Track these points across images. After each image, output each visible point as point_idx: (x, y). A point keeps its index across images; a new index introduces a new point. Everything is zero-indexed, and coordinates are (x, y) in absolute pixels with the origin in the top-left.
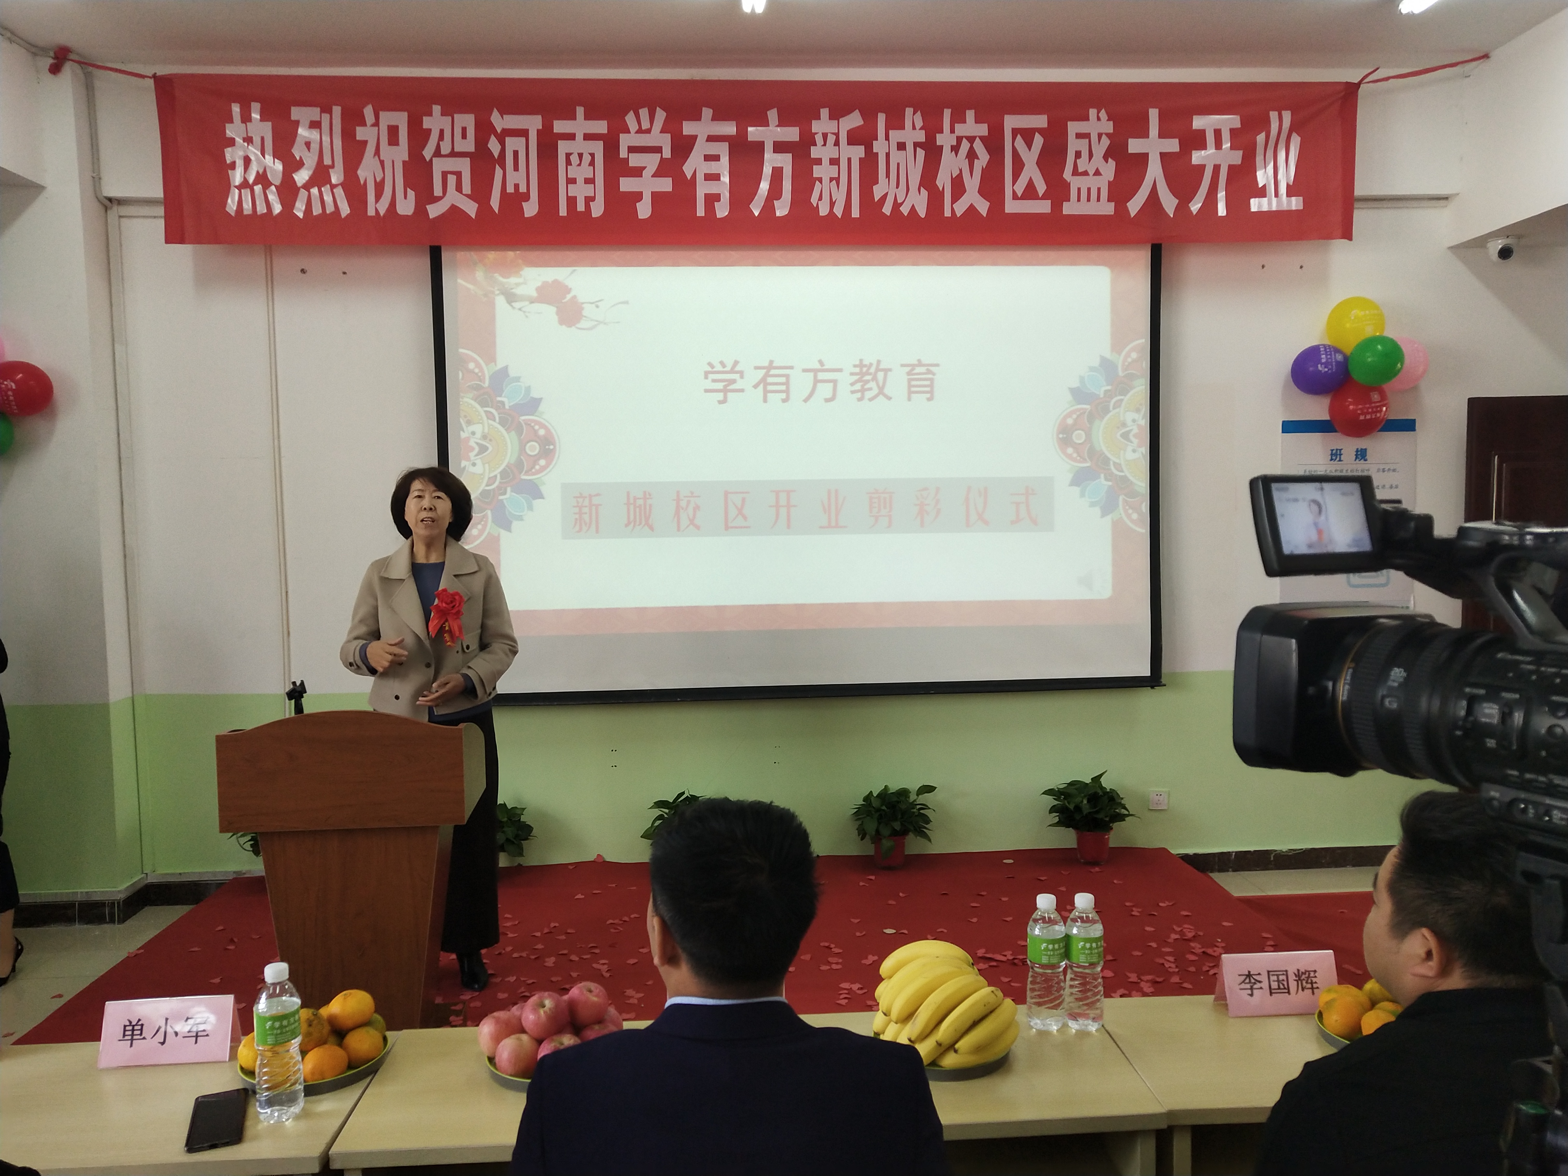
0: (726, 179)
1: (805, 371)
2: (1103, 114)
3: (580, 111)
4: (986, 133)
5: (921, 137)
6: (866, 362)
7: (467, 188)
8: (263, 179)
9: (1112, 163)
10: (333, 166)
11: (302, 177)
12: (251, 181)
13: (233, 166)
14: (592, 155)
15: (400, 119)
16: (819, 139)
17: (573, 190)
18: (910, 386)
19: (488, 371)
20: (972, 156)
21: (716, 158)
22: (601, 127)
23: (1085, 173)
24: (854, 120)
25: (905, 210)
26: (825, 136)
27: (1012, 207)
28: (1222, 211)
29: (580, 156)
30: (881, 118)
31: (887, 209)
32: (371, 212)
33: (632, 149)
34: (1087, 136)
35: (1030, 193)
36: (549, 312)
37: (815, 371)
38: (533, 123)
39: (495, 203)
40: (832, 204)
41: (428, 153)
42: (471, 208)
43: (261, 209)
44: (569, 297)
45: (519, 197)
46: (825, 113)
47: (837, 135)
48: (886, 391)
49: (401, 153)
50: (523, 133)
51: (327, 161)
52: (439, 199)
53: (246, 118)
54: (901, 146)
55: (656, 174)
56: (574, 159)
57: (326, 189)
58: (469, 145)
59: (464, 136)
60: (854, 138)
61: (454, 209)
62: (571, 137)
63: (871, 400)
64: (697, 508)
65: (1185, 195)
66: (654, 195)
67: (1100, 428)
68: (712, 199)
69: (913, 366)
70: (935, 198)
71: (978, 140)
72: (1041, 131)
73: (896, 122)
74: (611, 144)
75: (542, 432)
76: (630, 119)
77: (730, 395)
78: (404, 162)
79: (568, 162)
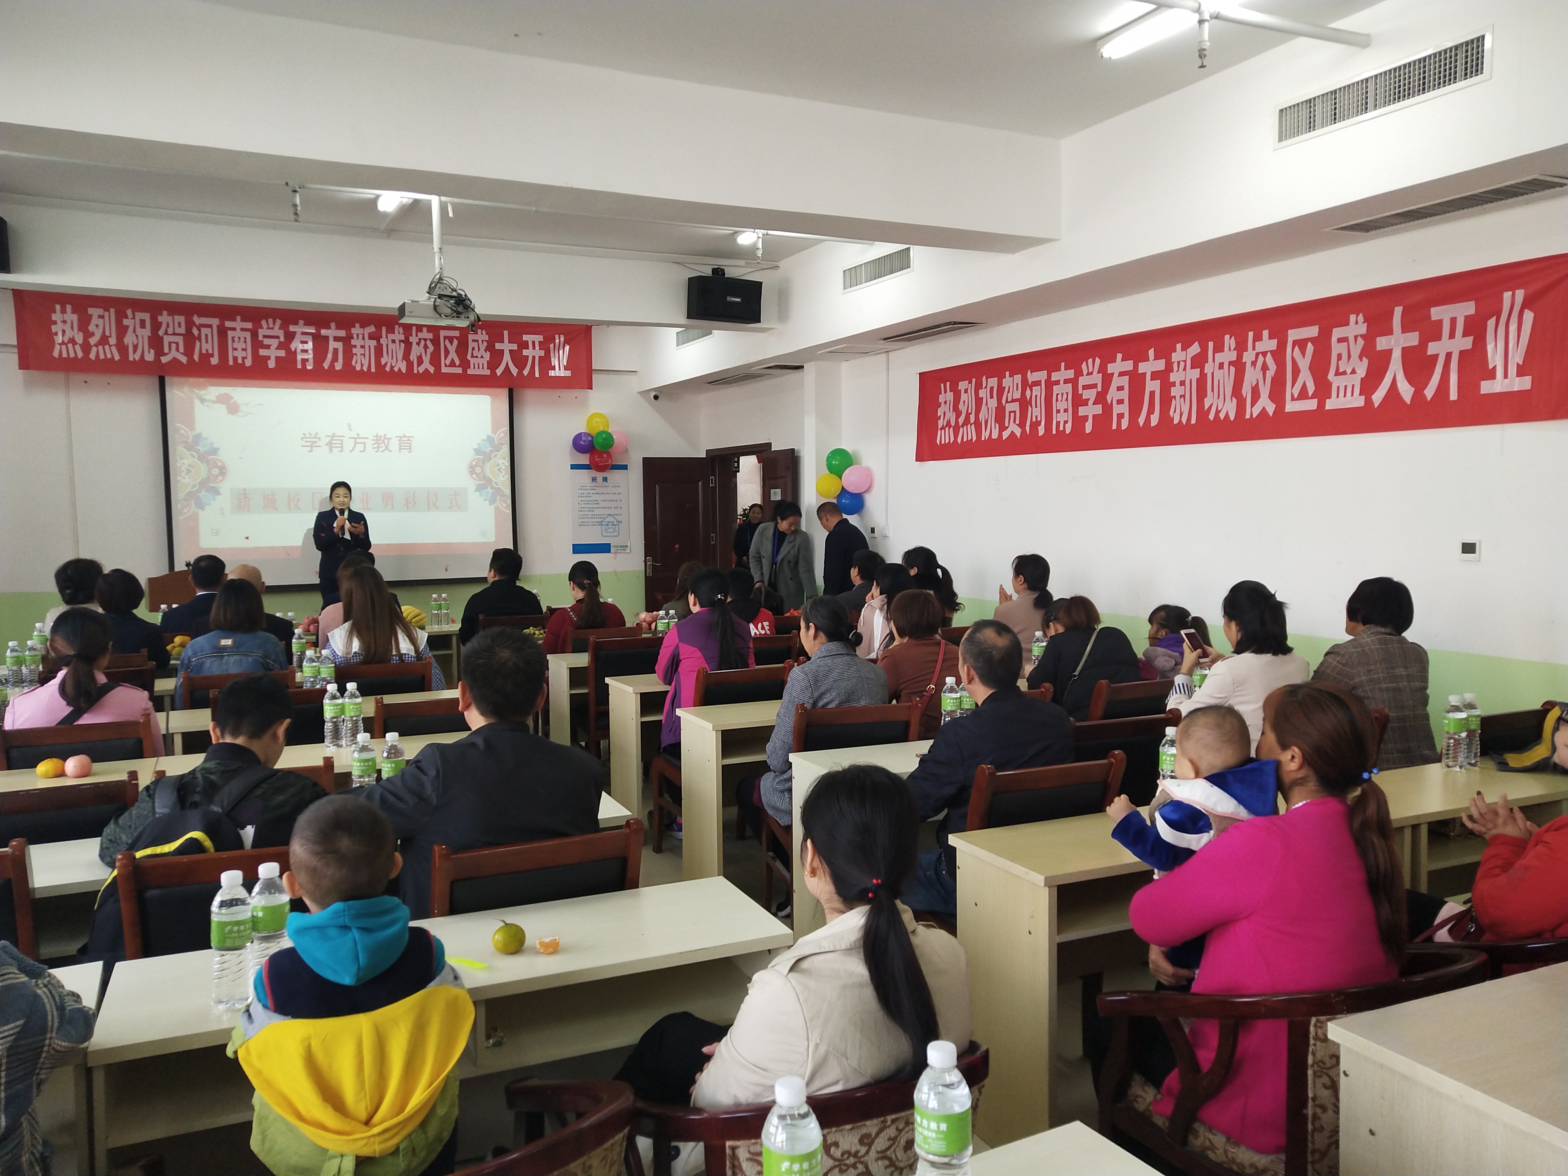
0: (310, 352)
1: (350, 438)
2: (484, 332)
3: (239, 318)
4: (431, 337)
5: (402, 337)
6: (379, 435)
7: (182, 349)
8: (72, 341)
9: (488, 353)
10: (110, 337)
11: (93, 341)
12: (66, 341)
13: (56, 334)
14: (245, 338)
15: (146, 316)
16: (355, 336)
17: (236, 353)
18: (400, 446)
19: (191, 434)
20: (426, 347)
21: (306, 342)
22: (249, 325)
23: (477, 357)
24: (372, 329)
25: (396, 369)
26: (358, 335)
27: (444, 370)
28: (537, 375)
29: (239, 338)
30: (384, 329)
31: (388, 369)
32: (131, 359)
33: (265, 337)
34: (477, 341)
35: (452, 364)
36: (223, 408)
37: (355, 438)
38: (215, 322)
39: (196, 357)
40: (362, 365)
41: (161, 333)
42: (184, 359)
43: (72, 355)
44: (233, 401)
45: (208, 356)
46: (357, 325)
47: (363, 335)
48: (389, 448)
49: (147, 332)
50: (210, 326)
51: (107, 334)
52: (167, 354)
53: (63, 311)
54: (393, 341)
55: (277, 348)
56: (236, 340)
57: (107, 347)
58: (182, 330)
59: (180, 326)
60: (371, 337)
61: (175, 359)
62: (234, 329)
63: (382, 451)
64: (298, 500)
65: (521, 368)
66: (277, 358)
67: (488, 466)
68: (304, 361)
69: (401, 437)
70: (410, 365)
71: (428, 341)
72: (456, 337)
73: (391, 330)
74: (254, 334)
75: (220, 464)
76: (263, 322)
77: (314, 448)
78: (149, 337)
79: (233, 341)
